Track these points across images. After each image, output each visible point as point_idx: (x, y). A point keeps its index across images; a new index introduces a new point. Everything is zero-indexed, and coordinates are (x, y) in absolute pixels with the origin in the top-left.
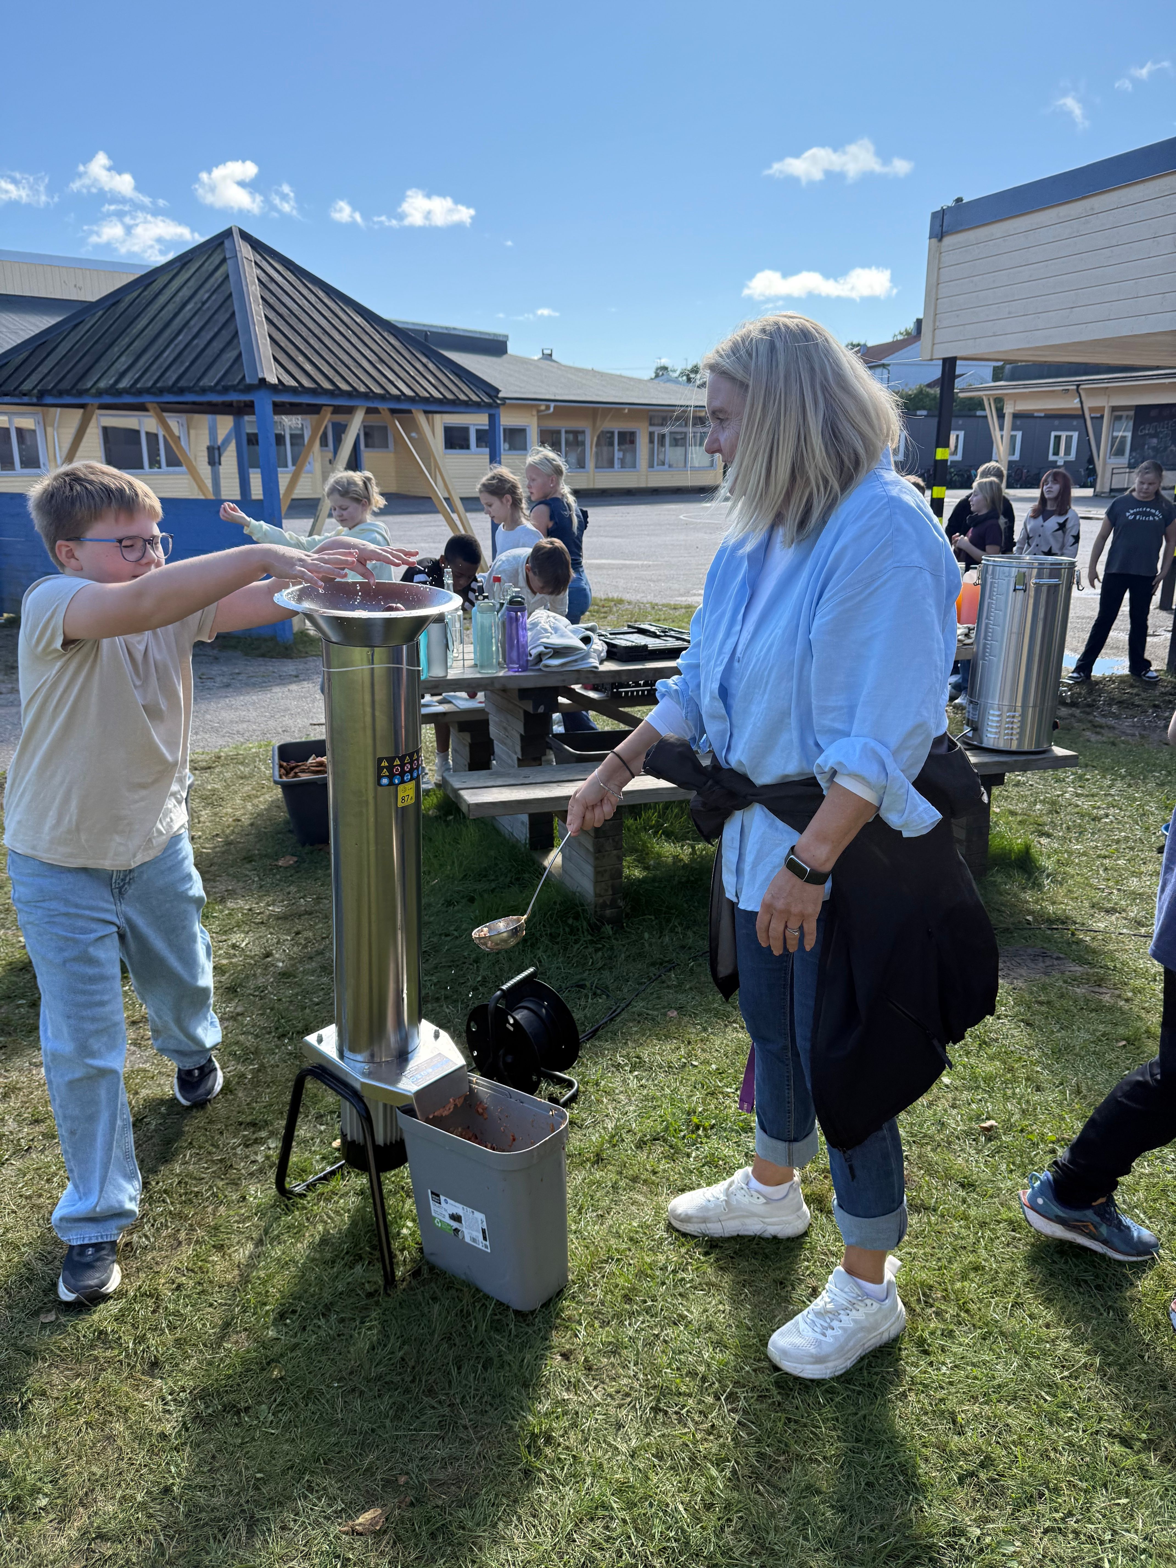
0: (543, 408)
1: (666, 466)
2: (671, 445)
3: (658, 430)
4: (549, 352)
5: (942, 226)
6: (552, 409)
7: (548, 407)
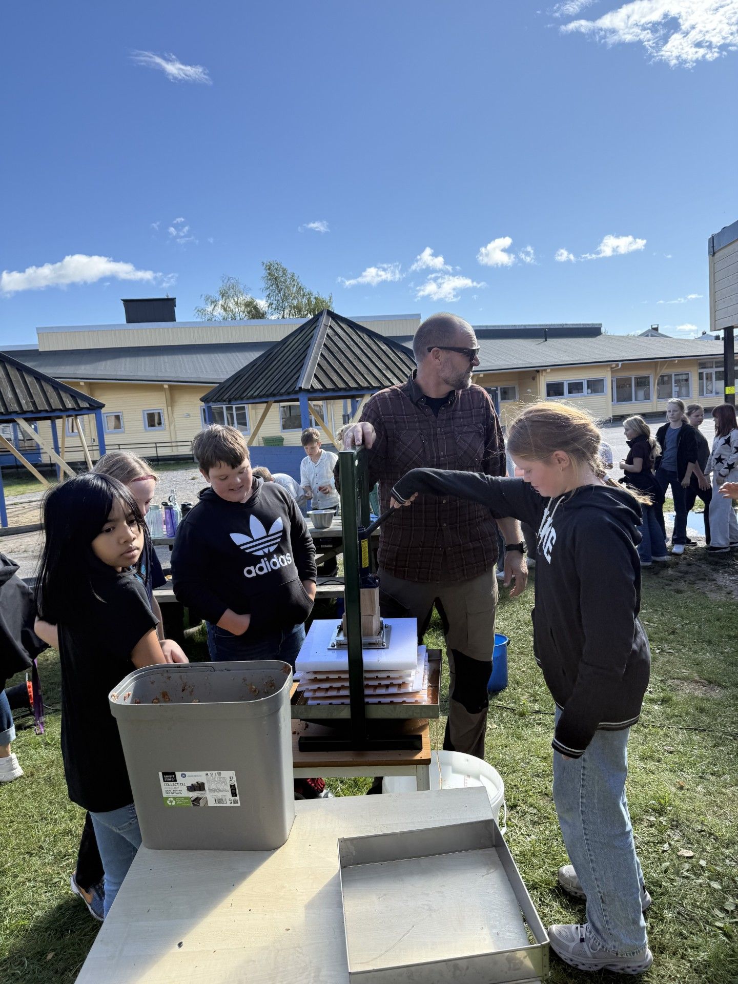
0: (614, 366)
1: (714, 394)
2: (716, 380)
3: (705, 371)
4: (656, 326)
5: (713, 247)
6: (620, 366)
7: (617, 365)
